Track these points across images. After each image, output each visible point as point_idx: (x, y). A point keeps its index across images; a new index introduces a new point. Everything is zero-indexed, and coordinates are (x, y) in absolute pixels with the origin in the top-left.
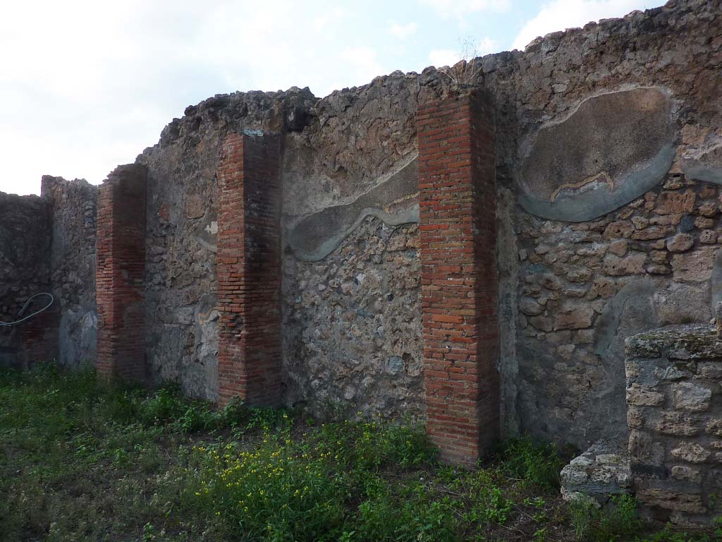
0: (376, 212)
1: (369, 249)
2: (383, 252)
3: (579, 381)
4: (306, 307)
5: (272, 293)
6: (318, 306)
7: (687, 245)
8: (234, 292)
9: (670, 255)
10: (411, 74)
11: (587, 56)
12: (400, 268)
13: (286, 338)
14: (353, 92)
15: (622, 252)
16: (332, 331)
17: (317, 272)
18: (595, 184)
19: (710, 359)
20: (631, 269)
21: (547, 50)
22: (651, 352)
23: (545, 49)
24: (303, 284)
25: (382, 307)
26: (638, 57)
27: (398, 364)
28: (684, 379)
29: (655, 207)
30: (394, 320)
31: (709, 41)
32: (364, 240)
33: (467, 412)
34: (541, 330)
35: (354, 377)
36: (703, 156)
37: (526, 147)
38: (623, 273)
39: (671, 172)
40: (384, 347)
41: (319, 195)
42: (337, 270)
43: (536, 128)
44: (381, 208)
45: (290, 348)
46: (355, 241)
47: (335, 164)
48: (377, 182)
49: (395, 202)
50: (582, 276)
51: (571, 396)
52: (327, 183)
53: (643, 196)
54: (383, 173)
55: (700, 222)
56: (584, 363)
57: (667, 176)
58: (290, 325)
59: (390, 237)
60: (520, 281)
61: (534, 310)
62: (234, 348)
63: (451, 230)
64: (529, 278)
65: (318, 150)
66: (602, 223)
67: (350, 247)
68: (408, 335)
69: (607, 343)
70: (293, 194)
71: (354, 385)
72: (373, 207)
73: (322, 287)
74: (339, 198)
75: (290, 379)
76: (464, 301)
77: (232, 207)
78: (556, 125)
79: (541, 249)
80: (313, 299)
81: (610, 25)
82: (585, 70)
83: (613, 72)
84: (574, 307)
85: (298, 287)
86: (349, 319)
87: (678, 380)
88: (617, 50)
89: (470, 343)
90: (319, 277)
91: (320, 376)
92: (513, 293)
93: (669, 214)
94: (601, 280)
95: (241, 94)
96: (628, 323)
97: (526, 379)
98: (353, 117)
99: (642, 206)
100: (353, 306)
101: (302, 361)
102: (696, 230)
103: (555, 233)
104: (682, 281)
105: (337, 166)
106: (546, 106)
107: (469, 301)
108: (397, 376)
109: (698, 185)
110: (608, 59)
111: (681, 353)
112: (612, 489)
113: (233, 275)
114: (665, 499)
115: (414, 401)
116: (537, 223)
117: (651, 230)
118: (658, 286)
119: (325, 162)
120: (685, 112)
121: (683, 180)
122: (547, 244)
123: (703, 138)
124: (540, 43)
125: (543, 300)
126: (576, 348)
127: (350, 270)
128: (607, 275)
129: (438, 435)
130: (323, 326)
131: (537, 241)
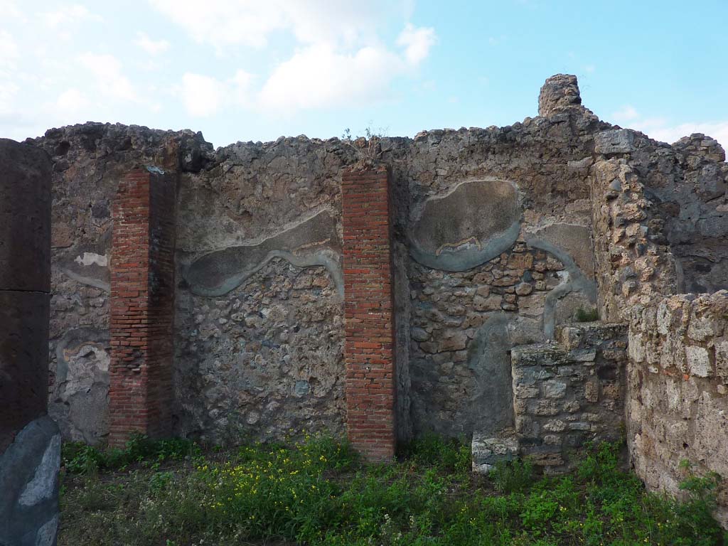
0: (284, 255)
1: (274, 287)
2: (289, 290)
3: (457, 390)
4: (204, 339)
5: (167, 327)
6: (218, 338)
7: (529, 290)
8: (133, 326)
9: (517, 296)
10: (316, 140)
11: (462, 152)
12: (306, 304)
13: (180, 371)
14: (259, 146)
15: (486, 295)
16: (234, 362)
17: (217, 306)
18: (467, 245)
19: (565, 364)
20: (492, 306)
21: (432, 142)
22: (531, 361)
23: (431, 141)
24: (200, 318)
25: (288, 339)
26: (496, 159)
27: (304, 388)
28: (551, 378)
29: (507, 264)
30: (300, 349)
31: (541, 156)
32: (270, 279)
33: (384, 419)
34: (428, 352)
35: (257, 403)
36: (538, 231)
37: (417, 212)
38: (487, 309)
39: (518, 240)
40: (291, 373)
41: (220, 235)
42: (241, 305)
43: (424, 200)
44: (288, 251)
45: (183, 381)
46: (261, 279)
47: (239, 207)
48: (284, 228)
49: (303, 247)
50: (459, 311)
51: (451, 401)
52: (229, 224)
53: (499, 256)
54: (290, 221)
55: (536, 276)
56: (461, 376)
57: (515, 243)
58: (184, 358)
59: (296, 277)
60: (412, 315)
61: (423, 337)
62: (132, 382)
63: (372, 274)
64: (419, 313)
65: (220, 193)
66: (472, 273)
67: (255, 284)
68: (314, 362)
69: (477, 360)
70: (189, 231)
71: (258, 410)
72: (280, 249)
73: (223, 321)
74: (243, 239)
75: (184, 412)
76: (382, 331)
77: (132, 241)
78: (439, 199)
79: (428, 291)
80: (212, 332)
81: (478, 133)
82: (461, 162)
83: (480, 166)
84: (453, 334)
85: (194, 320)
86: (253, 350)
87: (546, 379)
88: (483, 151)
89: (387, 364)
90: (219, 311)
91: (219, 405)
92: (407, 325)
93: (516, 268)
94: (472, 314)
95: (124, 127)
96: (491, 345)
97: (417, 391)
98: (260, 168)
99: (499, 262)
100: (257, 337)
101: (198, 392)
102: (533, 281)
103: (438, 279)
104: (525, 315)
105: (241, 210)
106: (431, 184)
107: (386, 331)
108: (303, 398)
109: (534, 250)
110: (477, 157)
111: (548, 361)
112: (507, 458)
113: (131, 309)
114: (540, 460)
115: (320, 419)
116: (425, 271)
117: (505, 279)
118: (510, 319)
119: (228, 205)
120: (527, 201)
121: (525, 246)
122: (432, 287)
123: (537, 220)
124: (427, 136)
125: (430, 330)
126: (454, 365)
127: (255, 305)
128: (476, 310)
129: (359, 441)
130: (224, 358)
131: (424, 284)
